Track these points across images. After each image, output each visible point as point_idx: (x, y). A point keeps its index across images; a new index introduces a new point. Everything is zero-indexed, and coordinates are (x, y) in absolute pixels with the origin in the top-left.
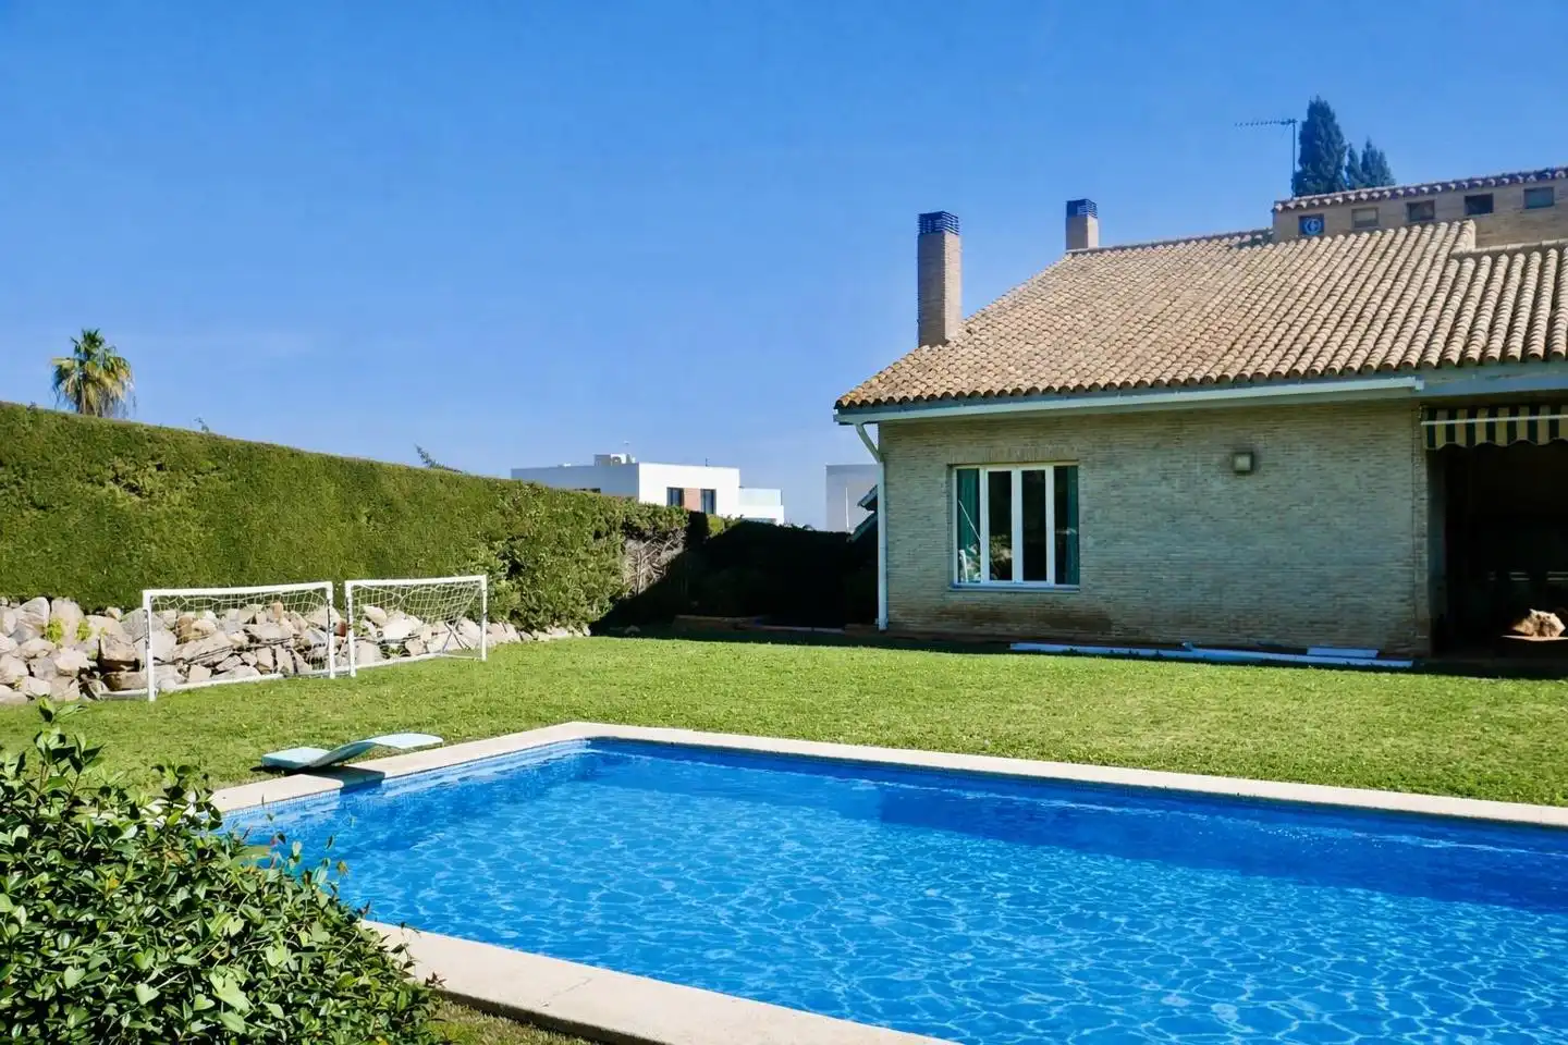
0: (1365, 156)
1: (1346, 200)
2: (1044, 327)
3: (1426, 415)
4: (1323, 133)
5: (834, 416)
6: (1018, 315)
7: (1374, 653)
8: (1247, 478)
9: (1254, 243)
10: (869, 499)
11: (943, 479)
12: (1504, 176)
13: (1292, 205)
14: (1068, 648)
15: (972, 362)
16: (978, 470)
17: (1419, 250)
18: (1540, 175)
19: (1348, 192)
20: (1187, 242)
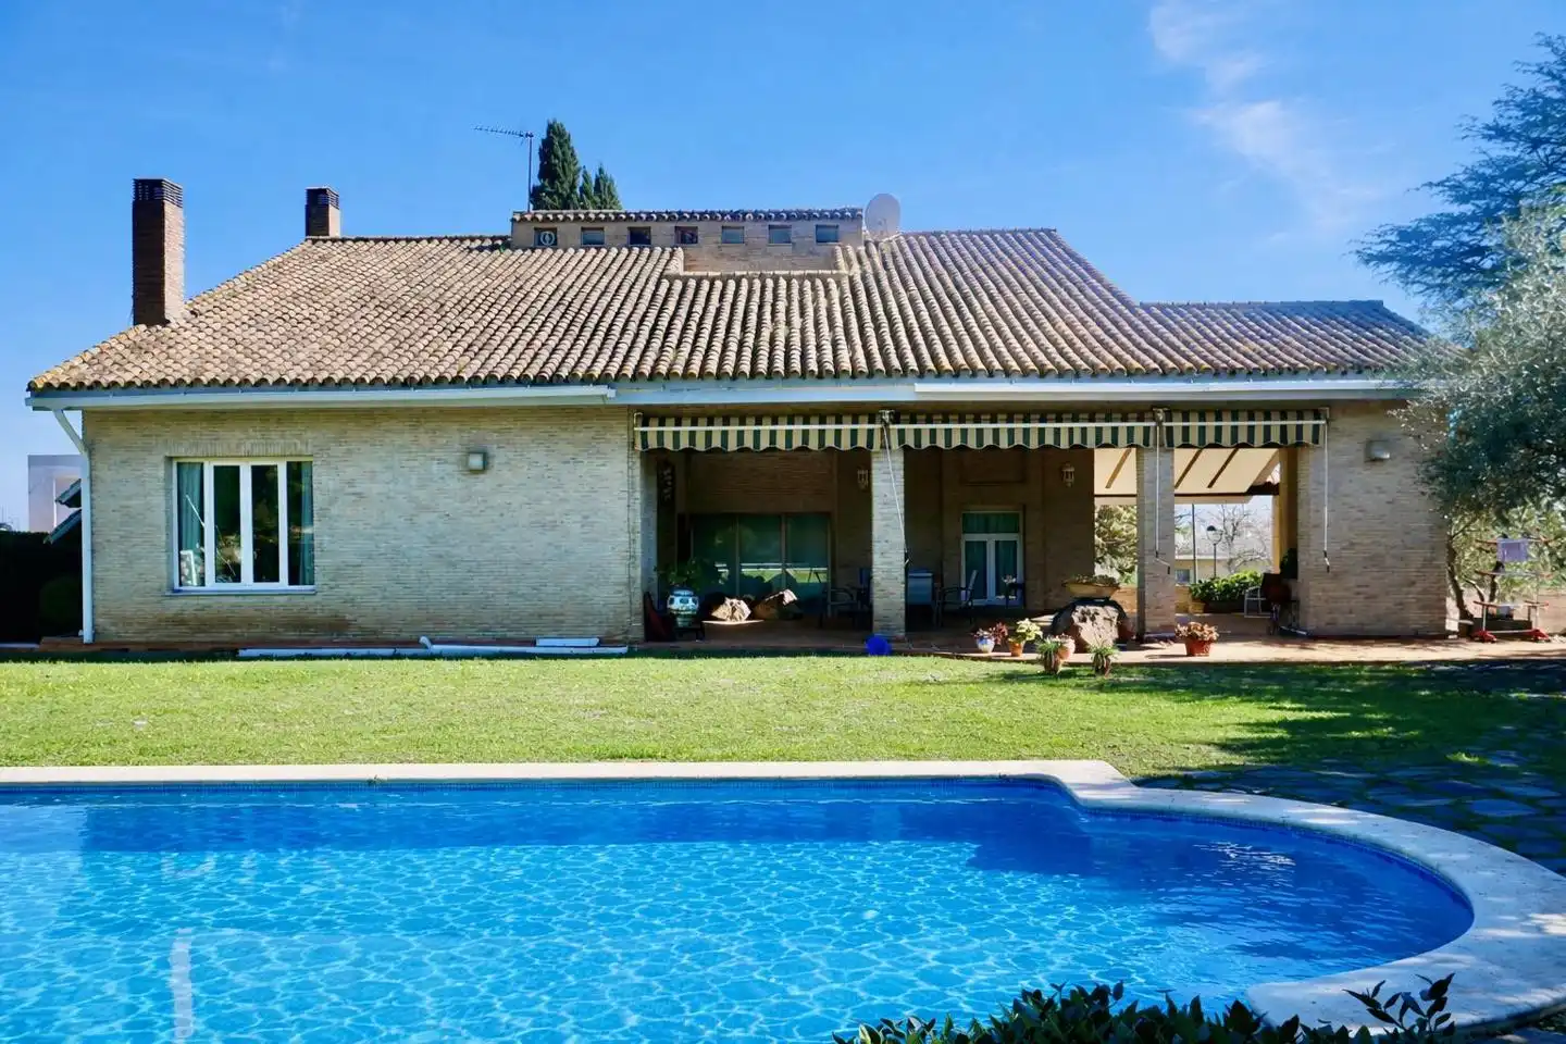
0: (597, 180)
1: (577, 219)
2: (279, 314)
3: (640, 421)
4: (560, 153)
5: (27, 400)
6: (250, 299)
7: (595, 641)
8: (482, 476)
9: (493, 248)
10: (71, 493)
11: (161, 473)
12: (706, 212)
13: (528, 217)
14: (302, 652)
15: (195, 347)
16: (202, 464)
17: (636, 270)
18: (734, 216)
19: (579, 210)
20: (430, 240)
